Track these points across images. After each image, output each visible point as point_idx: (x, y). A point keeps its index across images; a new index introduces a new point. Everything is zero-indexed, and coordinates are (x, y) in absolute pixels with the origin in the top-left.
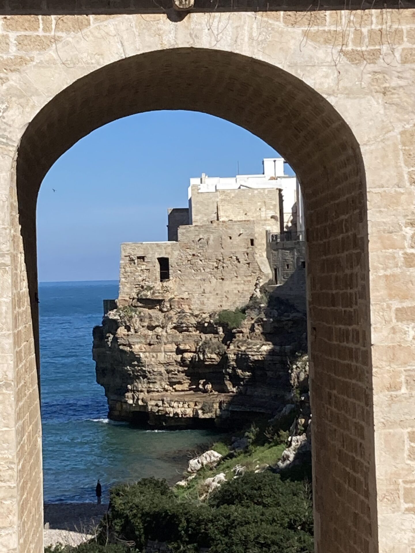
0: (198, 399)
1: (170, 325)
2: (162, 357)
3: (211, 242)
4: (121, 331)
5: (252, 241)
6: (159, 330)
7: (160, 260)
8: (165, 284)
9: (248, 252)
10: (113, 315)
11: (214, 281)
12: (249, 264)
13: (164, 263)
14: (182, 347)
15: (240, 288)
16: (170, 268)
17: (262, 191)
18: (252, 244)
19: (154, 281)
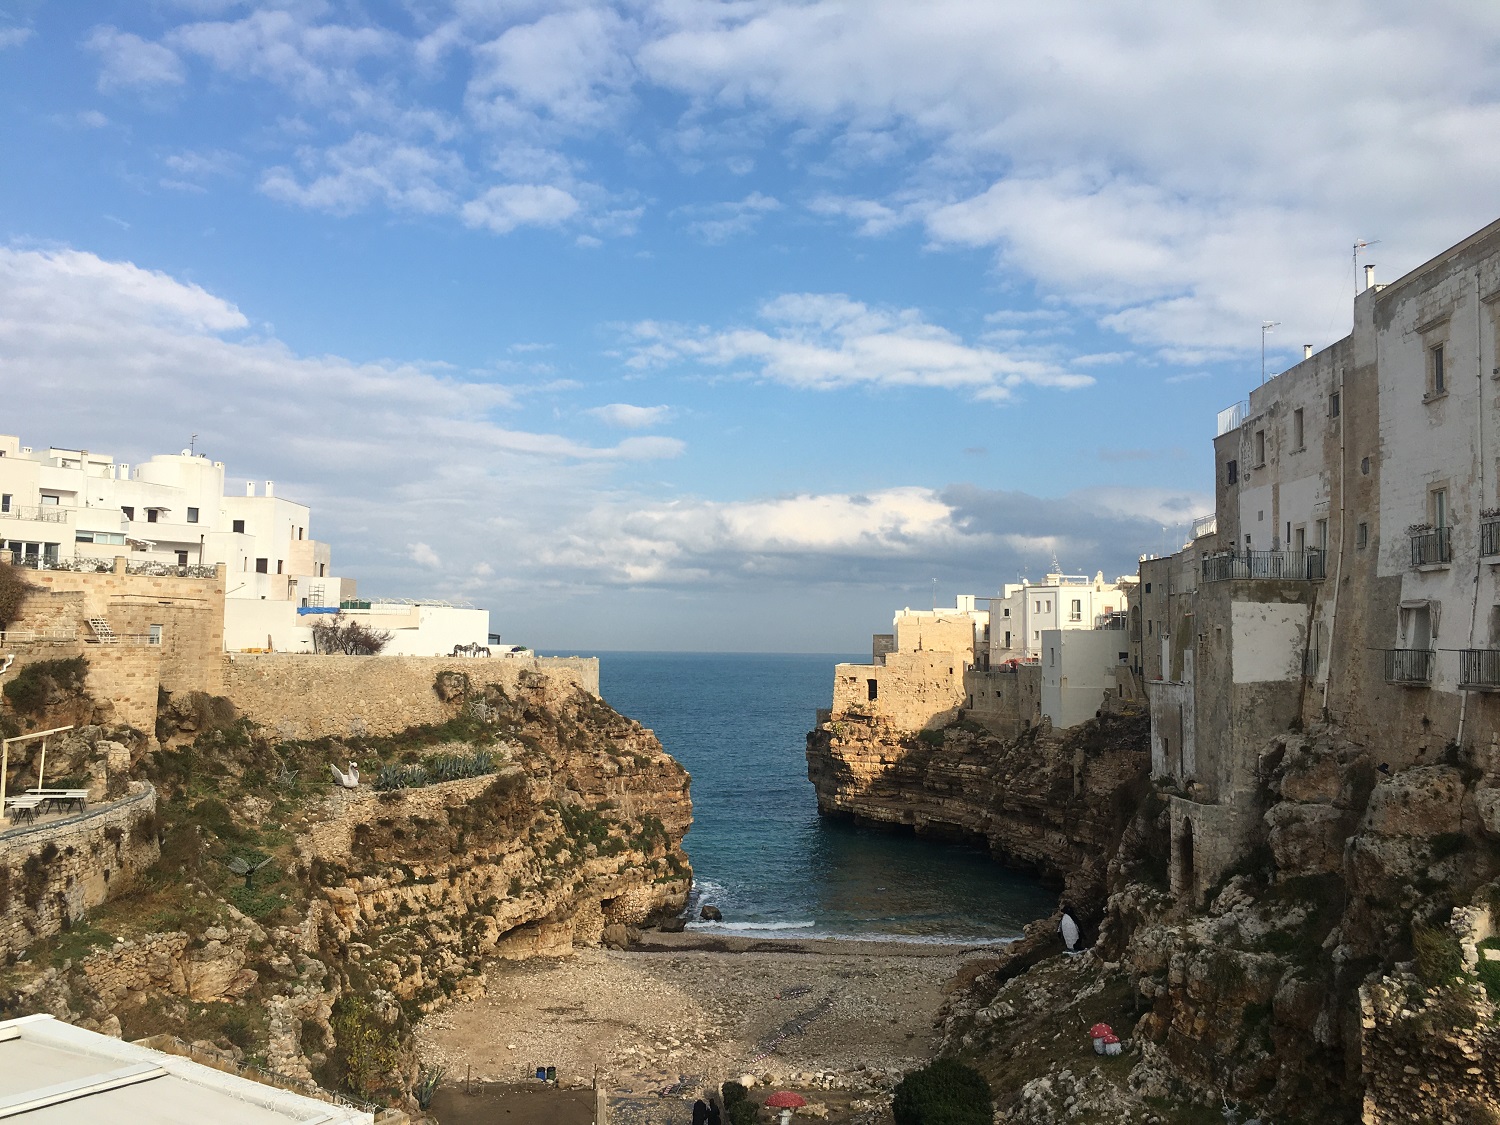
0: (899, 806)
1: (877, 740)
2: (868, 766)
3: (914, 669)
4: (834, 742)
5: (951, 669)
6: (866, 743)
7: (869, 681)
8: (873, 703)
9: (947, 679)
10: (827, 726)
11: (915, 702)
12: (947, 688)
13: (873, 684)
14: (886, 759)
15: (939, 710)
16: (878, 689)
17: (957, 624)
18: (951, 672)
19: (863, 699)
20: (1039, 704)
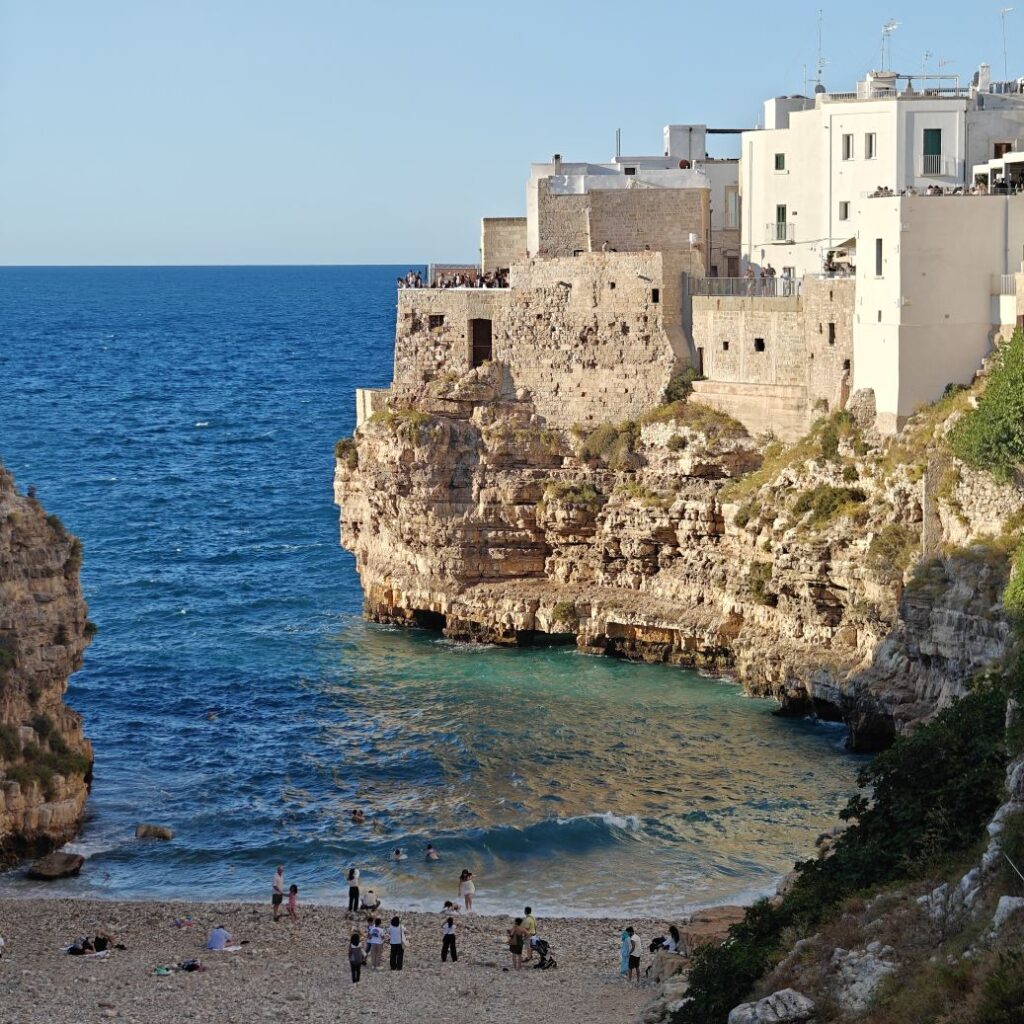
3: (574, 292)
5: (655, 293)
7: (474, 324)
8: (483, 370)
9: (648, 313)
11: (577, 368)
12: (647, 338)
13: (481, 330)
15: (630, 384)
16: (494, 340)
17: (674, 194)
18: (655, 299)
19: (458, 363)
20: (847, 364)
